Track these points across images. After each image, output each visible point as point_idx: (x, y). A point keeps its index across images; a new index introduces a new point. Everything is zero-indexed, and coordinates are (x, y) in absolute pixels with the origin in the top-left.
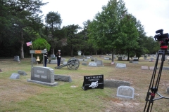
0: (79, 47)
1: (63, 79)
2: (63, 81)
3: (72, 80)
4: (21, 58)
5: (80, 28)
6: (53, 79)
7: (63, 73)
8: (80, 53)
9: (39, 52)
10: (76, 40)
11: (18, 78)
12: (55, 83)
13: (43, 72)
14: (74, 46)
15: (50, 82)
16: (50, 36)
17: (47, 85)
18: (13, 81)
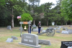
0: (53, 19)
1: (44, 43)
2: (44, 44)
3: (51, 44)
4: (12, 27)
5: (54, 5)
6: (37, 42)
7: (44, 38)
8: (53, 24)
9: (26, 23)
10: (50, 14)
11: (12, 41)
12: (39, 46)
13: (30, 37)
14: (49, 18)
15: (35, 45)
16: (32, 12)
17: (33, 47)
18: (8, 44)
